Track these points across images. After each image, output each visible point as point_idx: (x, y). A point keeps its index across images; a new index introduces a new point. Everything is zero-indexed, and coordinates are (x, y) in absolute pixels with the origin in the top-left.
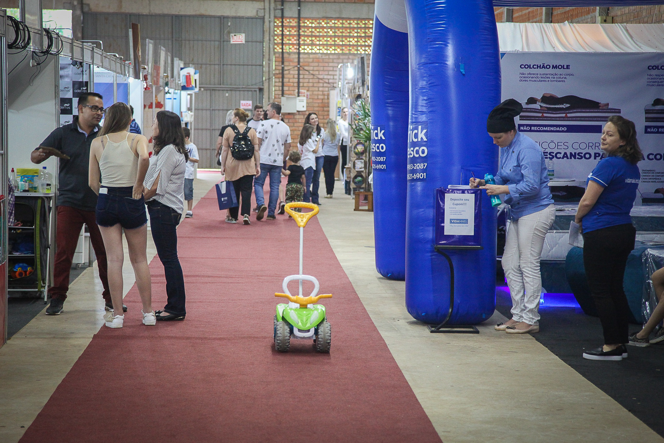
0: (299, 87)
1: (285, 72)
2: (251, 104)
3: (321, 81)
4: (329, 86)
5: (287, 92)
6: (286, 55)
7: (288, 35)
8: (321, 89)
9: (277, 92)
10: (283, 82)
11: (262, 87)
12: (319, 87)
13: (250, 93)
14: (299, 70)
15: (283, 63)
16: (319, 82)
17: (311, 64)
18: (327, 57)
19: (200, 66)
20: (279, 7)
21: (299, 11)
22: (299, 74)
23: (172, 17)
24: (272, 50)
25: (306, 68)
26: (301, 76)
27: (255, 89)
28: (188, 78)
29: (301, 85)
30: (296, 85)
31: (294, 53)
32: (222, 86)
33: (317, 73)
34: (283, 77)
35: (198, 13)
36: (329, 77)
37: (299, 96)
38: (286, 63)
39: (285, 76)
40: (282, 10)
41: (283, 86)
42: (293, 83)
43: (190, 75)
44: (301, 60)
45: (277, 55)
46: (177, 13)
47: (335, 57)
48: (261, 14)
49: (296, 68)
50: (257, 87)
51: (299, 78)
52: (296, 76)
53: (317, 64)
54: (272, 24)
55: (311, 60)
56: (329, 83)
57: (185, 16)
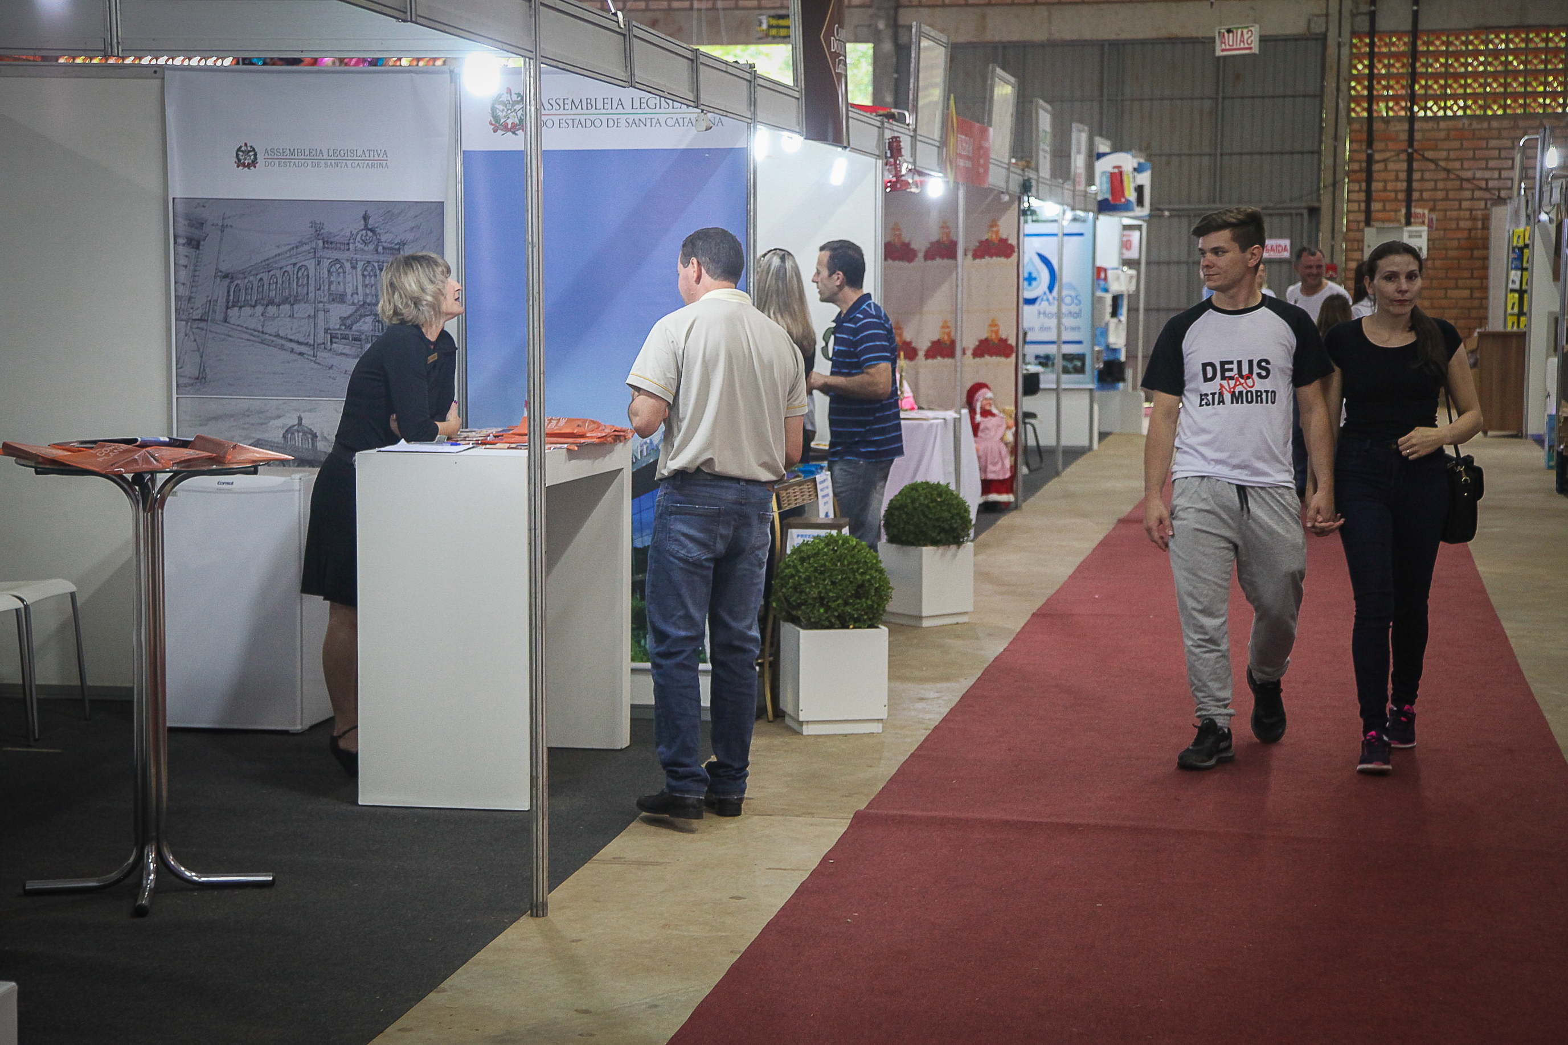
0: (1409, 202)
1: (1376, 167)
2: (1288, 247)
3: (1465, 185)
4: (1487, 195)
5: (1380, 215)
6: (1377, 126)
7: (1383, 77)
8: (1465, 204)
9: (1352, 217)
10: (1369, 192)
11: (1316, 204)
12: (1460, 201)
13: (1287, 220)
14: (1410, 160)
15: (1370, 144)
16: (1461, 189)
17: (1440, 145)
18: (1485, 125)
19: (1164, 158)
20: (1365, 8)
21: (1415, 15)
22: (1410, 171)
23: (1103, 45)
24: (1343, 113)
25: (1429, 154)
26: (1416, 176)
27: (1299, 211)
28: (1116, 179)
29: (1416, 195)
30: (1401, 196)
31: (1400, 119)
32: (1218, 205)
33: (1457, 165)
34: (1369, 180)
35: (1164, 33)
36: (1487, 174)
37: (1408, 223)
38: (1378, 145)
39: (1375, 176)
40: (1372, 15)
41: (1369, 200)
42: (1396, 192)
43: (1121, 173)
44: (1418, 136)
45: (1356, 126)
46: (1113, 37)
47: (1506, 123)
48: (1318, 27)
49: (1403, 156)
50: (1304, 205)
51: (1409, 180)
52: (1403, 176)
53: (1457, 144)
54: (1345, 51)
55: (1442, 135)
56: (1487, 189)
57: (1133, 42)
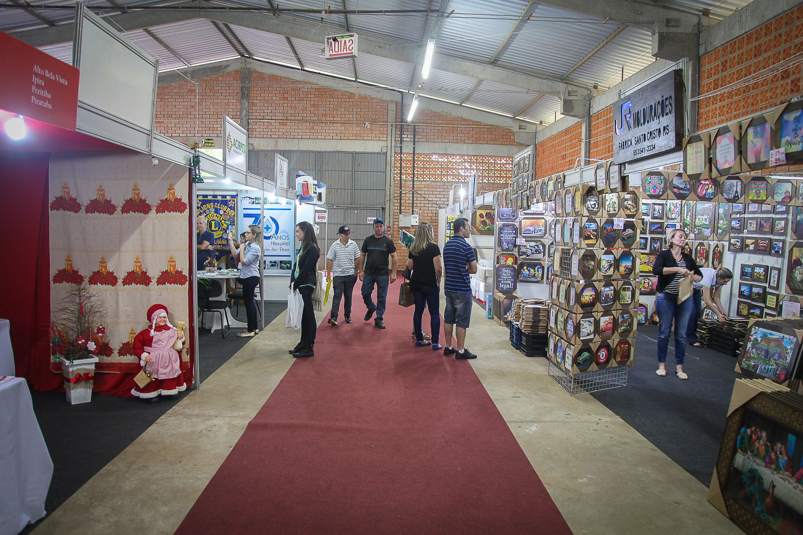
0: (413, 207)
1: (402, 195)
3: (430, 202)
4: (436, 206)
5: (404, 211)
6: (403, 182)
7: (405, 167)
8: (430, 209)
9: (396, 211)
10: (400, 203)
11: (384, 207)
12: (428, 207)
13: (375, 211)
14: (413, 194)
15: (401, 188)
16: (429, 203)
17: (422, 189)
18: (435, 184)
19: (336, 190)
20: (399, 145)
21: (414, 148)
22: (413, 197)
23: (316, 153)
24: (392, 178)
25: (419, 192)
26: (415, 199)
27: (379, 209)
29: (415, 205)
30: (411, 205)
31: (410, 181)
32: (353, 206)
33: (427, 196)
34: (401, 200)
35: (335, 150)
36: (436, 199)
37: (413, 214)
38: (403, 189)
39: (403, 198)
40: (401, 147)
41: (400, 206)
42: (409, 203)
44: (415, 186)
45: (396, 182)
46: (319, 150)
47: (442, 184)
48: (384, 150)
49: (411, 192)
50: (381, 207)
51: (413, 200)
52: (411, 199)
53: (427, 189)
54: (393, 158)
55: (423, 186)
56: (436, 204)
57: (326, 152)
